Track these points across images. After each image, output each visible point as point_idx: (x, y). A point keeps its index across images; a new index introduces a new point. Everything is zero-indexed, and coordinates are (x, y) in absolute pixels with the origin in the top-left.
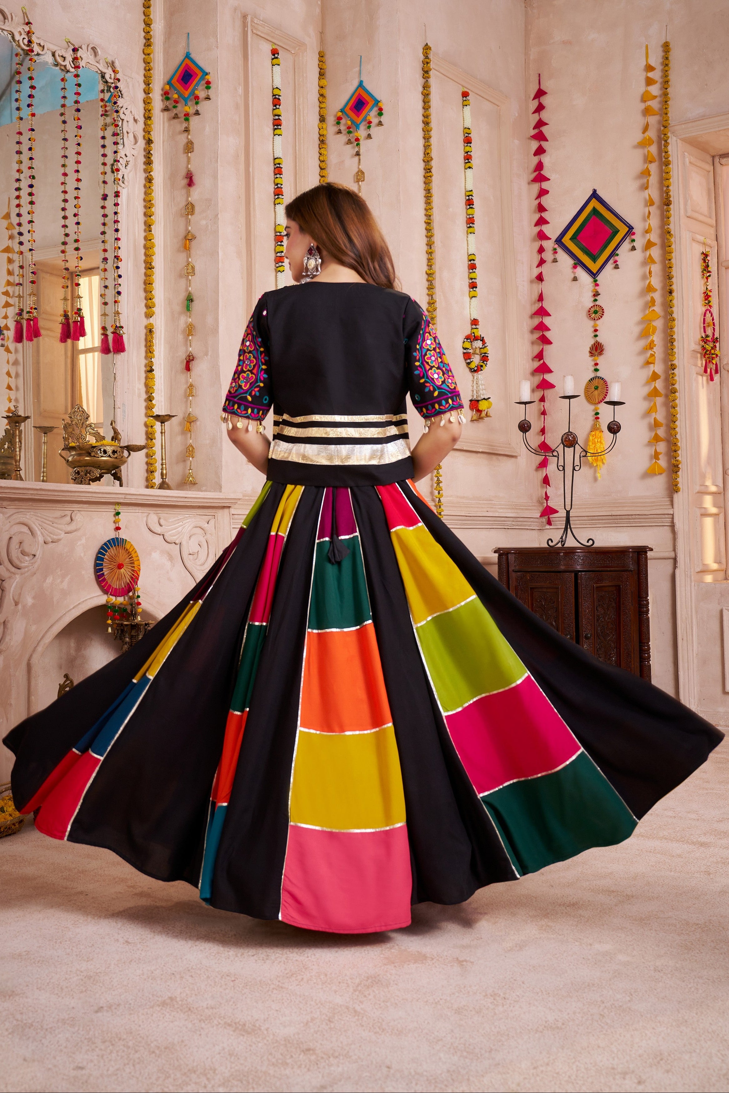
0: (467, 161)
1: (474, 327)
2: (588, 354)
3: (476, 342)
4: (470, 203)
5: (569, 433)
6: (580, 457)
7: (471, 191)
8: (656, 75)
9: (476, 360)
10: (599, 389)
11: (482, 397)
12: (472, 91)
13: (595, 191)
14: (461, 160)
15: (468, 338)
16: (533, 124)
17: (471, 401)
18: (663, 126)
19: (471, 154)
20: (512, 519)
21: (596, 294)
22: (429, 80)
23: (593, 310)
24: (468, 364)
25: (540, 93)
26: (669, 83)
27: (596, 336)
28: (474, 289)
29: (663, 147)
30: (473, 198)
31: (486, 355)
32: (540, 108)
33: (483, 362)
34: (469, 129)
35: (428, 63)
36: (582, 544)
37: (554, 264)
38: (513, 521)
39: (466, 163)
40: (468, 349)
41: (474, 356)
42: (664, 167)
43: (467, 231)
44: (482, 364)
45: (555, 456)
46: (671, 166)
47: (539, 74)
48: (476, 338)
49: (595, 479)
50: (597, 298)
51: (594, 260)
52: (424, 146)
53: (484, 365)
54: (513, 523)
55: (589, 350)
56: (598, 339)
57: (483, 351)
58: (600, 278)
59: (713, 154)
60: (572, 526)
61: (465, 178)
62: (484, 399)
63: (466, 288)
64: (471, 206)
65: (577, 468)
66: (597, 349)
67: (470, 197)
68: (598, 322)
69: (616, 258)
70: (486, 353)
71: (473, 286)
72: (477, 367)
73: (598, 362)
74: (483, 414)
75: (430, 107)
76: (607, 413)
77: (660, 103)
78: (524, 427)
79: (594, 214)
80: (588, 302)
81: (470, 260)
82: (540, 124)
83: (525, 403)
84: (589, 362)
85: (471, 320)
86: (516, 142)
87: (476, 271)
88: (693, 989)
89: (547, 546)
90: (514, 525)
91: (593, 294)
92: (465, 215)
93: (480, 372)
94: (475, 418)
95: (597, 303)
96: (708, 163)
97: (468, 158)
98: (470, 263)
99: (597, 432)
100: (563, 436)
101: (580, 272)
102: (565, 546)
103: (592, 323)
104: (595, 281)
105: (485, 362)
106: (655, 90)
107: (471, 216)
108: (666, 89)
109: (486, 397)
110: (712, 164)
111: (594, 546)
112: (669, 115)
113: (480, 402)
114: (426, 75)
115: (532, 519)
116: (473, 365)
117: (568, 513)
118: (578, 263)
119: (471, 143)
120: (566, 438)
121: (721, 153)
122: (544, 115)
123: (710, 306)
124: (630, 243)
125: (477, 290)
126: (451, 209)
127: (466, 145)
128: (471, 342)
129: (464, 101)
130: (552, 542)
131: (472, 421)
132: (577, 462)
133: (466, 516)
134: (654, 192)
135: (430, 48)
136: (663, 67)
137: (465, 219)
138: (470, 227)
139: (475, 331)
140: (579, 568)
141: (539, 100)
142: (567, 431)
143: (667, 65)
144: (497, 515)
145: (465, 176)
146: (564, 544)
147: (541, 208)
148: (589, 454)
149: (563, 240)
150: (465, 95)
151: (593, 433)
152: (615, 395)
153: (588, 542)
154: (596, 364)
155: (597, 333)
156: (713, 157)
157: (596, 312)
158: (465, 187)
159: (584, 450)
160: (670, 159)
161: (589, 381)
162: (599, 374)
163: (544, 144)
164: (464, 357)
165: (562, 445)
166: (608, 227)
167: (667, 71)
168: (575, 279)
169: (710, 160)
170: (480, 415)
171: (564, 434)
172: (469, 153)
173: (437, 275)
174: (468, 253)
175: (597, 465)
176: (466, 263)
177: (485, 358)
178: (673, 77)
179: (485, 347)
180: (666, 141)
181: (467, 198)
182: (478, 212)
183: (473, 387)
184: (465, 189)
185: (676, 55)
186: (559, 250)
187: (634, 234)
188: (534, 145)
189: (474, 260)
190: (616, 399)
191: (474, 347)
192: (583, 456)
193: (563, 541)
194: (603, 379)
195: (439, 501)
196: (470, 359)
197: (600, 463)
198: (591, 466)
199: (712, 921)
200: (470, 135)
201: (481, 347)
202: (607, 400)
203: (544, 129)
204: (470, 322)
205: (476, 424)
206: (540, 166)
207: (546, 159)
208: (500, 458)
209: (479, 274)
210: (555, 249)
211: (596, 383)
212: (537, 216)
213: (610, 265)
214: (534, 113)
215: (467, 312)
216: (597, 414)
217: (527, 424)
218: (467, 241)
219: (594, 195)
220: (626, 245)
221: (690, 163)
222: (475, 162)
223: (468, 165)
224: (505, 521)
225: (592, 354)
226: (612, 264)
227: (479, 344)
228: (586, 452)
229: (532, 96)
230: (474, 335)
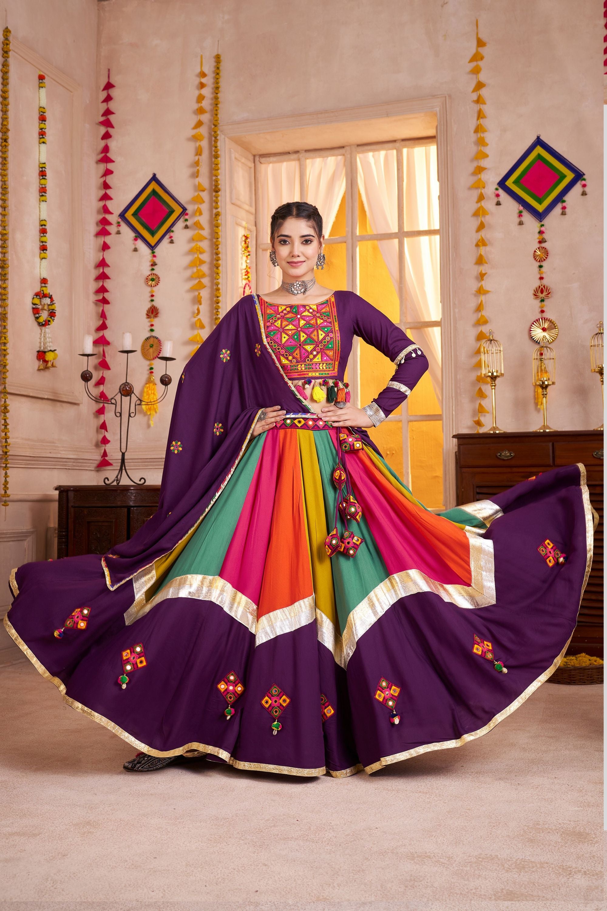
0: (41, 137)
1: (43, 285)
2: (145, 316)
3: (45, 299)
4: (43, 174)
5: (126, 384)
6: (135, 405)
7: (45, 163)
8: (209, 81)
9: (44, 315)
10: (154, 347)
11: (49, 349)
12: (47, 75)
13: (154, 175)
14: (36, 135)
15: (37, 295)
16: (102, 111)
17: (38, 352)
18: (214, 125)
19: (46, 131)
20: (73, 460)
21: (154, 264)
22: (8, 59)
23: (150, 277)
24: (37, 318)
25: (109, 86)
26: (219, 89)
27: (152, 301)
28: (45, 251)
29: (213, 143)
30: (46, 170)
31: (54, 311)
32: (108, 99)
33: (51, 318)
34: (44, 108)
35: (7, 44)
36: (135, 483)
37: (118, 235)
38: (74, 462)
39: (41, 138)
40: (37, 304)
41: (43, 312)
42: (213, 159)
43: (40, 199)
44: (49, 319)
45: (113, 404)
46: (219, 159)
47: (109, 70)
48: (45, 296)
49: (149, 426)
50: (153, 267)
51: (153, 234)
52: (2, 118)
53: (51, 321)
54: (74, 464)
55: (145, 312)
56: (154, 303)
57: (51, 307)
58: (157, 250)
59: (254, 153)
60: (127, 468)
61: (39, 152)
62: (51, 351)
63: (37, 250)
64: (44, 177)
65: (132, 415)
66: (153, 312)
67: (44, 169)
68: (155, 289)
69: (172, 234)
70: (53, 310)
71: (44, 248)
72: (45, 321)
73: (153, 323)
74: (50, 364)
75: (8, 84)
76: (160, 368)
77: (211, 104)
78: (86, 377)
79: (153, 194)
80: (146, 271)
81: (42, 225)
82: (108, 112)
83: (88, 355)
84: (146, 323)
85: (40, 278)
86: (87, 126)
87: (47, 235)
88: (220, 880)
89: (104, 484)
90: (75, 466)
91: (151, 263)
92: (38, 184)
93: (47, 327)
94: (42, 367)
95: (154, 272)
96: (250, 160)
97: (42, 134)
98: (41, 227)
99: (151, 385)
100: (120, 386)
101: (140, 244)
102: (120, 484)
103: (149, 289)
104: (153, 253)
105: (53, 318)
106: (207, 92)
107: (43, 186)
108: (217, 94)
109: (52, 349)
110: (253, 161)
111: (145, 484)
112: (219, 116)
113: (47, 354)
114: (5, 55)
115: (91, 461)
116: (41, 320)
117: (123, 454)
118: (139, 236)
119: (45, 121)
120: (124, 388)
121: (261, 153)
122: (112, 105)
123: (249, 281)
124: (183, 222)
125: (47, 252)
126: (25, 178)
127: (41, 122)
128: (40, 299)
129: (40, 83)
130: (108, 480)
131: (39, 370)
132: (132, 410)
133: (31, 457)
134: (204, 180)
135: (10, 32)
136: (215, 75)
137: (38, 188)
138: (42, 196)
139: (44, 289)
140: (131, 504)
141: (108, 92)
142: (125, 382)
143: (218, 74)
144: (59, 456)
145: (39, 150)
146: (119, 483)
147: (106, 186)
148: (143, 403)
149: (126, 215)
150: (41, 78)
151: (147, 385)
152: (167, 352)
153: (140, 481)
154: (152, 325)
155: (153, 298)
156: (254, 156)
157: (153, 280)
158: (39, 159)
159: (139, 400)
160: (219, 153)
161: (146, 339)
162: (154, 334)
163: (110, 130)
164: (33, 312)
165: (119, 394)
166: (165, 207)
167: (217, 79)
168: (135, 250)
169: (251, 158)
170: (46, 365)
171: (122, 384)
172: (43, 130)
173: (10, 236)
174: (40, 219)
175: (150, 414)
176: (38, 228)
177: (52, 314)
178: (223, 83)
179: (53, 304)
180: (216, 138)
181: (41, 169)
182: (50, 182)
183: (41, 339)
184: (39, 161)
185: (226, 66)
186: (123, 224)
187: (187, 214)
188: (103, 130)
189: (45, 225)
190: (168, 355)
191: (43, 303)
192: (138, 405)
193: (118, 480)
194: (157, 338)
195: (6, 442)
196: (38, 314)
197: (153, 412)
198: (145, 414)
199: (238, 815)
200: (45, 114)
201: (49, 303)
202: (161, 355)
203: (111, 118)
204: (39, 280)
205: (42, 373)
206: (106, 149)
207: (113, 144)
208: (64, 405)
209: (49, 238)
210: (119, 223)
211: (151, 341)
212: (102, 192)
213: (166, 240)
214: (103, 102)
215: (37, 271)
216: (152, 368)
217: (89, 374)
218: (40, 208)
219: (154, 178)
220: (180, 224)
221: (236, 158)
222: (48, 138)
223: (42, 140)
224: (66, 462)
225: (148, 316)
226: (168, 239)
227: (47, 301)
228: (141, 401)
229: (102, 88)
230: (43, 293)
